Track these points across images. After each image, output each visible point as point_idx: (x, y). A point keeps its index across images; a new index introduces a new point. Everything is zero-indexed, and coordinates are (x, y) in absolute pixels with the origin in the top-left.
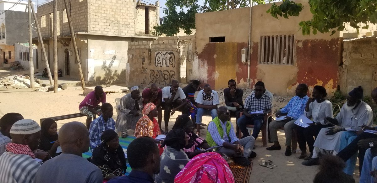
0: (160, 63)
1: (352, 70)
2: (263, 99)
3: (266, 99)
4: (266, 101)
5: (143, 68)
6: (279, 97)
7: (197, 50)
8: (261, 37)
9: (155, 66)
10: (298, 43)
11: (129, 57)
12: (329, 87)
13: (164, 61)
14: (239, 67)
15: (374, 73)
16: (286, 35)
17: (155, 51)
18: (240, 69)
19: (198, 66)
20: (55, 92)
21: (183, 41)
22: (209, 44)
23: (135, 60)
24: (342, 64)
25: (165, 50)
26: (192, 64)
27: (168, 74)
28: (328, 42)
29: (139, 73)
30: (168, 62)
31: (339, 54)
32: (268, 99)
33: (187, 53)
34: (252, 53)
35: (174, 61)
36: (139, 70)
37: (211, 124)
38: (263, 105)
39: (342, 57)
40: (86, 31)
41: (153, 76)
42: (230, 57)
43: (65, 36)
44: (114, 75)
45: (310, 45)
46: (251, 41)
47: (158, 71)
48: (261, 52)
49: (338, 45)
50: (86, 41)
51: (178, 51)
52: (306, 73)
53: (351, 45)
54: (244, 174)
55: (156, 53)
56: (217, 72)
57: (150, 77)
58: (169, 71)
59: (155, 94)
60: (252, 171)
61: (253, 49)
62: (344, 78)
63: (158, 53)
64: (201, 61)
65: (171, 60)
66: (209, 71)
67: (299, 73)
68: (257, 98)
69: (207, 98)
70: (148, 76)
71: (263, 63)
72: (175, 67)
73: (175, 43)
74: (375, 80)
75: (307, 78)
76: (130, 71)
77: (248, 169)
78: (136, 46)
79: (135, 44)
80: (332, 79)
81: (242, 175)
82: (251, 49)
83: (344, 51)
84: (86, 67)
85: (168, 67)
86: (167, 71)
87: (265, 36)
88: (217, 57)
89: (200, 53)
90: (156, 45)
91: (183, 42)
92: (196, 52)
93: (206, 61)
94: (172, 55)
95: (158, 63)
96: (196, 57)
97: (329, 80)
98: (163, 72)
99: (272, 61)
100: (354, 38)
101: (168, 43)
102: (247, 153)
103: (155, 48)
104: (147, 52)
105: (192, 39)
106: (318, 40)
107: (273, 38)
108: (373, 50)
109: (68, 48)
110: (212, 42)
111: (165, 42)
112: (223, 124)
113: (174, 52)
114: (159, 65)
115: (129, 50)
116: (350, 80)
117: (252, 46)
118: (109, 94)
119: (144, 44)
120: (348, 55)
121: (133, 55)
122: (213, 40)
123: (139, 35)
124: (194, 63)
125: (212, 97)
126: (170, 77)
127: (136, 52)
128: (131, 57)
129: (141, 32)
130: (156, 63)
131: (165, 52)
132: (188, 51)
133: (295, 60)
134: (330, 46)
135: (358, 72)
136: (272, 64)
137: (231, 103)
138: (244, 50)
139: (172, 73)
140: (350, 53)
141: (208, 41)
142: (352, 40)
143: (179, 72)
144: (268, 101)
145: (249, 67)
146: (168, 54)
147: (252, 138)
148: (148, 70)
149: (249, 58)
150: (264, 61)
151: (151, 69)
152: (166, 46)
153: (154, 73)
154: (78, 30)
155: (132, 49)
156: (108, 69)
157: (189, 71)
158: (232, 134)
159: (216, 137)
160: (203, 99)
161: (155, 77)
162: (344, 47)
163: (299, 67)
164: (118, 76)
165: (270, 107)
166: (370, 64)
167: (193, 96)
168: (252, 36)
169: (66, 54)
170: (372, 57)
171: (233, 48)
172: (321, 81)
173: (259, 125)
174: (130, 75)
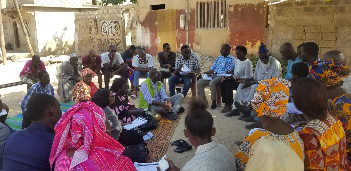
0: (107, 32)
1: (276, 31)
2: (191, 60)
3: (193, 60)
4: (193, 62)
5: (90, 37)
6: (214, 58)
7: (140, 18)
8: (198, 3)
9: (102, 35)
10: (229, 8)
11: (76, 27)
12: (257, 47)
13: (110, 30)
14: (178, 33)
15: (295, 33)
16: (219, 1)
17: (101, 20)
18: (179, 34)
19: (141, 33)
20: (4, 64)
21: (126, 9)
22: (150, 12)
23: (83, 30)
24: (267, 25)
25: (110, 19)
26: (136, 32)
27: (114, 42)
28: (255, 6)
29: (87, 42)
30: (114, 30)
31: (265, 17)
32: (195, 60)
33: (131, 21)
34: (189, 19)
35: (119, 29)
36: (87, 39)
37: (143, 85)
38: (191, 66)
39: (267, 20)
40: (33, 3)
41: (100, 44)
42: (170, 23)
43: (12, 9)
44: (66, 45)
45: (240, 9)
46: (188, 8)
47: (104, 40)
48: (197, 18)
49: (264, 9)
50: (33, 13)
51: (122, 19)
52: (238, 35)
53: (275, 8)
54: (170, 127)
55: (102, 22)
56: (159, 38)
57: (98, 45)
58: (115, 40)
59: (93, 60)
60: (178, 124)
61: (190, 15)
62: (270, 38)
63: (103, 23)
64: (144, 28)
65: (116, 29)
66: (151, 37)
67: (230, 36)
68: (185, 60)
69: (143, 62)
70: (96, 45)
71: (199, 28)
72: (121, 35)
73: (119, 12)
74: (296, 40)
75: (238, 40)
76: (79, 41)
77: (175, 122)
78: (82, 16)
79: (81, 15)
80: (259, 40)
81: (168, 128)
82: (189, 15)
83: (269, 13)
84: (36, 39)
85: (114, 35)
86: (113, 39)
87: (201, 2)
88: (158, 24)
89: (143, 21)
90: (101, 14)
91: (127, 11)
92: (139, 20)
93: (149, 29)
94: (117, 24)
95: (104, 32)
96: (139, 25)
97: (257, 41)
98: (109, 40)
99: (207, 26)
100: (277, 1)
101: (112, 12)
102: (176, 109)
103: (100, 18)
104: (93, 21)
105: (135, 7)
106: (247, 4)
107: (208, 4)
108: (293, 12)
109: (17, 20)
110: (153, 10)
111: (110, 11)
112: (154, 84)
113: (118, 21)
114: (105, 34)
115: (76, 20)
116: (275, 40)
117: (189, 12)
118: (58, 63)
119: (89, 14)
120: (272, 18)
121: (80, 25)
122: (154, 7)
123: (87, 6)
124: (137, 30)
125: (147, 61)
126: (116, 45)
127: (82, 22)
128: (78, 27)
129: (88, 3)
130: (103, 32)
131: (110, 21)
132: (132, 19)
133: (227, 24)
134: (257, 10)
135: (282, 33)
136: (207, 28)
137: (165, 65)
138: (182, 16)
139: (118, 41)
140: (274, 15)
141: (149, 9)
142: (275, 3)
143: (124, 40)
144: (195, 62)
145: (187, 32)
146: (113, 23)
147: (181, 96)
148: (95, 39)
149: (187, 23)
150: (201, 26)
151: (98, 38)
152: (111, 16)
153: (101, 42)
154: (24, 2)
155: (79, 20)
156: (59, 40)
157: (134, 38)
158: (162, 93)
159: (147, 96)
160: (139, 63)
161: (103, 46)
162: (269, 11)
163: (231, 30)
164: (69, 47)
165: (198, 67)
166: (291, 25)
167: (130, 61)
168: (189, 3)
169: (15, 27)
170: (293, 18)
171: (173, 14)
172: (250, 42)
173: (188, 84)
174: (79, 45)
